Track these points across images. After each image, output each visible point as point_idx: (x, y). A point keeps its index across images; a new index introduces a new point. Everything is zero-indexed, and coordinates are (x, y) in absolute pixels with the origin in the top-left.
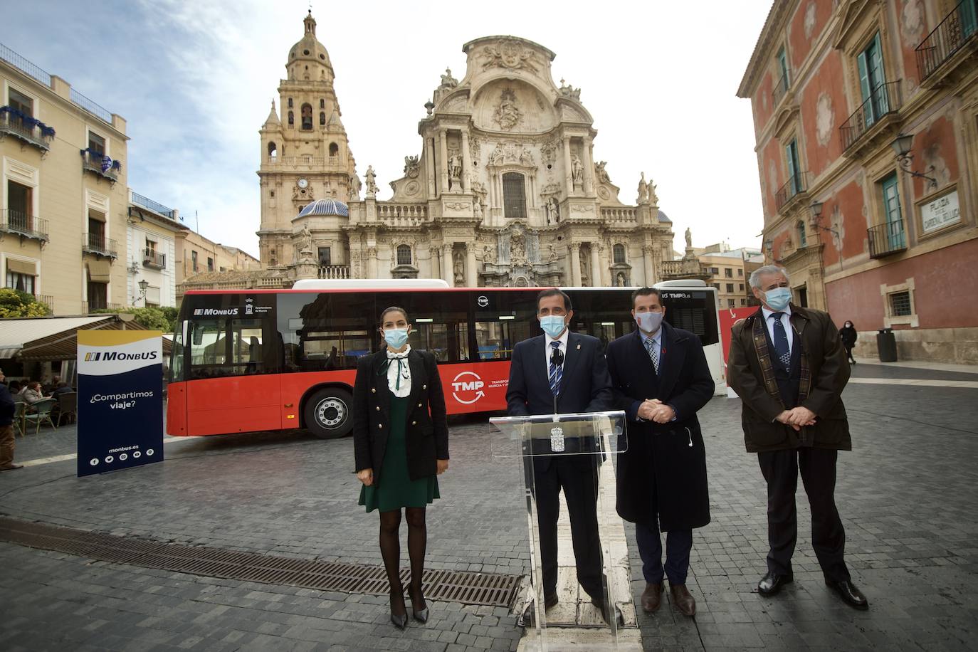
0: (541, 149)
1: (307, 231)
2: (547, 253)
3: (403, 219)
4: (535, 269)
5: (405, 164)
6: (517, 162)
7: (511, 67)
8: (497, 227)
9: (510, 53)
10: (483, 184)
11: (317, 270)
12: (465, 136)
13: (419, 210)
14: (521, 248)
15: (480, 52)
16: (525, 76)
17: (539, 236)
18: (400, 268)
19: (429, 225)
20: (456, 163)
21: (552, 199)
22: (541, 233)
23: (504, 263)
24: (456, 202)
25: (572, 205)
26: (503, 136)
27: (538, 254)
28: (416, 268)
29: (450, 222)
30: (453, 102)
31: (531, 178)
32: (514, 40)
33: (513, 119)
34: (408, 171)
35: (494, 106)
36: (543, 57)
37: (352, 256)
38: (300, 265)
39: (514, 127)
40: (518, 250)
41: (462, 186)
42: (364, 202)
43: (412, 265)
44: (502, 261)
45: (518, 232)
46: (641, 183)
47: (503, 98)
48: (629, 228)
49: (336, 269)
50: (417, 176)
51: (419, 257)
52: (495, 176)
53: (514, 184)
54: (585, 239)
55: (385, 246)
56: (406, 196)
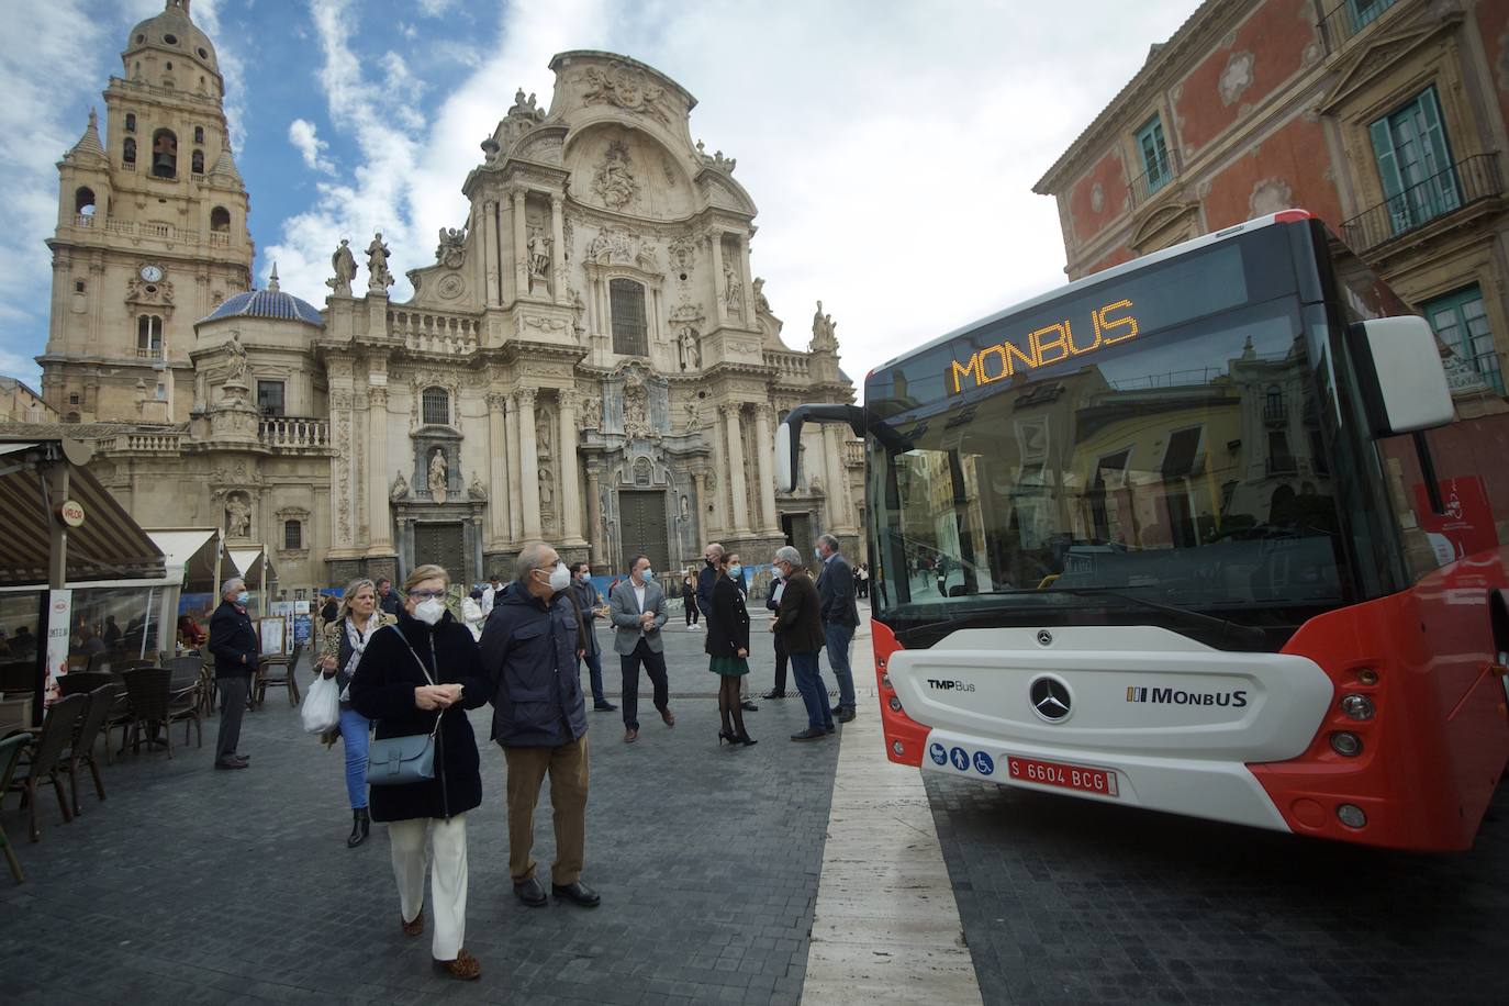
0: (670, 248)
1: (238, 344)
2: (682, 418)
3: (436, 340)
4: (665, 444)
5: (439, 243)
6: (632, 263)
7: (628, 107)
8: (601, 368)
9: (627, 85)
10: (578, 293)
11: (258, 426)
12: (557, 206)
13: (465, 325)
14: (640, 407)
15: (579, 74)
16: (649, 125)
17: (670, 388)
18: (428, 429)
19: (492, 353)
20: (540, 249)
21: (689, 330)
22: (675, 384)
23: (614, 431)
24: (543, 316)
25: (727, 341)
26: (610, 217)
27: (668, 418)
28: (458, 431)
29: (535, 350)
30: (538, 145)
31: (655, 291)
32: (634, 66)
33: (627, 192)
34: (444, 256)
35: (594, 167)
36: (677, 102)
37: (333, 402)
38: (223, 412)
39: (627, 206)
40: (636, 410)
41: (551, 290)
42: (365, 302)
43: (451, 425)
44: (610, 428)
45: (636, 379)
46: (818, 317)
47: (610, 156)
48: (800, 386)
49: (297, 425)
50: (460, 267)
51: (463, 411)
52: (597, 282)
53: (627, 298)
54: (749, 398)
55: (401, 388)
56: (439, 300)
